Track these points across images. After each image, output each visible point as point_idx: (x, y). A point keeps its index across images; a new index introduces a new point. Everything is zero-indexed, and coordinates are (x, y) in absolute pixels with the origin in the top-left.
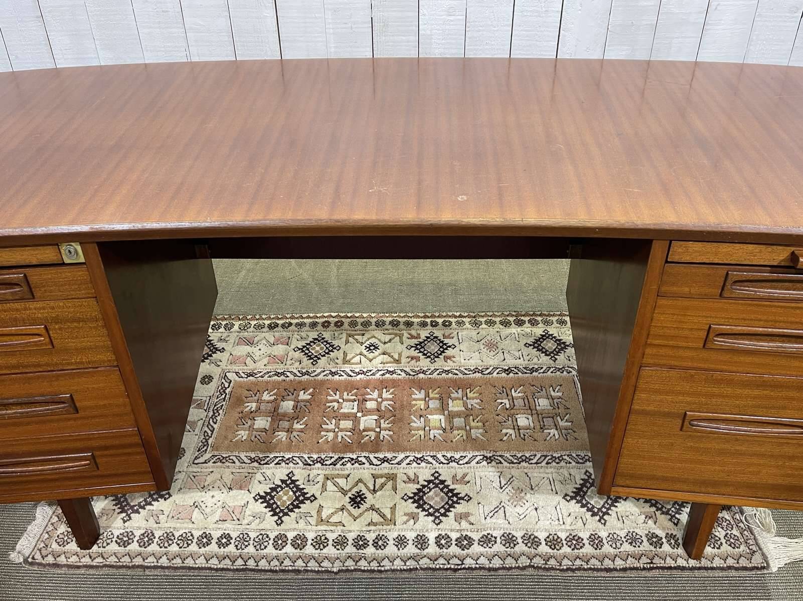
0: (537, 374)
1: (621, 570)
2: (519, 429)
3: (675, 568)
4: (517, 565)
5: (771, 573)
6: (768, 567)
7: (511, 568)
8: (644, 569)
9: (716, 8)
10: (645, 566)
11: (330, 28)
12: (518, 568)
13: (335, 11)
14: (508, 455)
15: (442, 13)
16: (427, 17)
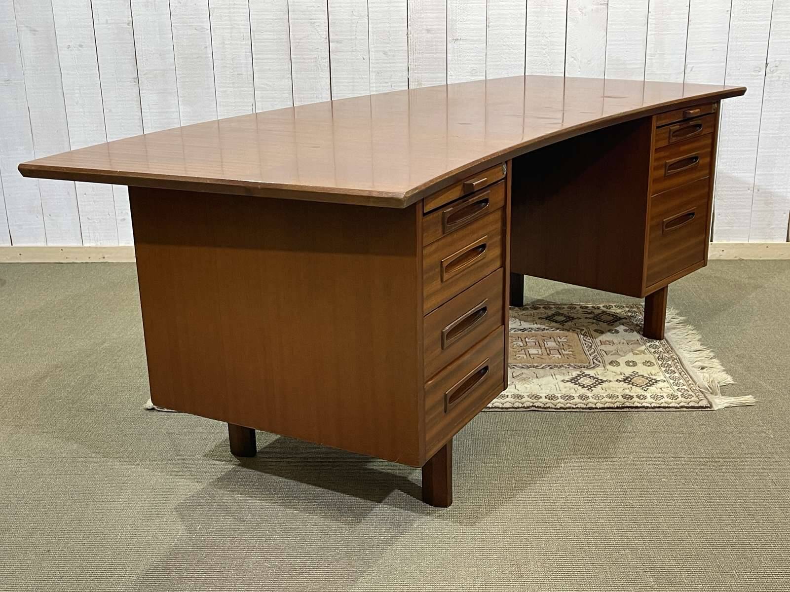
0: (548, 331)
1: (600, 408)
2: (530, 355)
3: (640, 407)
4: (523, 406)
5: (714, 410)
6: (711, 406)
7: (519, 408)
8: (618, 408)
9: (691, 70)
10: (618, 406)
11: (373, 87)
12: (524, 407)
13: (378, 73)
14: (520, 365)
15: (467, 74)
16: (454, 77)
